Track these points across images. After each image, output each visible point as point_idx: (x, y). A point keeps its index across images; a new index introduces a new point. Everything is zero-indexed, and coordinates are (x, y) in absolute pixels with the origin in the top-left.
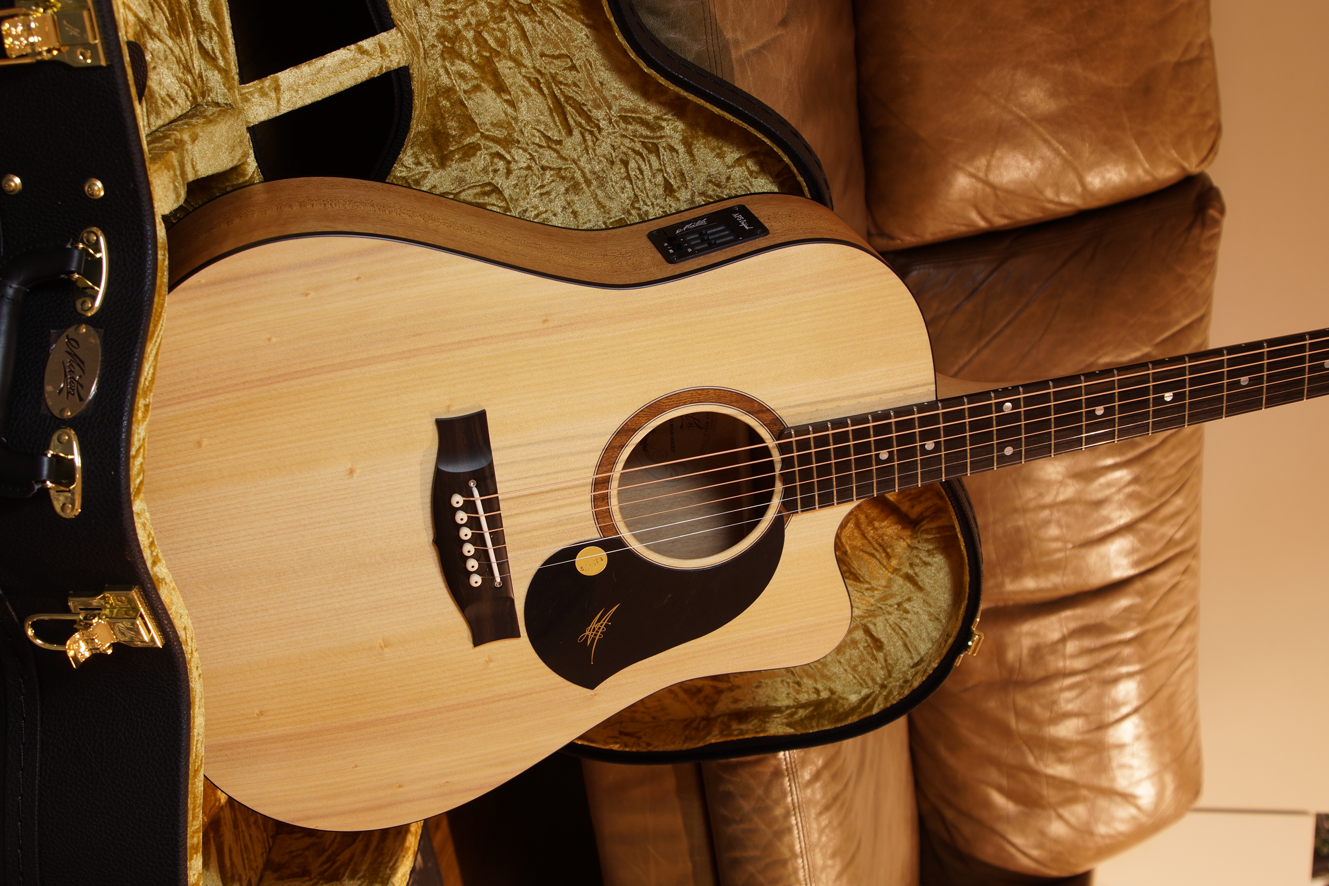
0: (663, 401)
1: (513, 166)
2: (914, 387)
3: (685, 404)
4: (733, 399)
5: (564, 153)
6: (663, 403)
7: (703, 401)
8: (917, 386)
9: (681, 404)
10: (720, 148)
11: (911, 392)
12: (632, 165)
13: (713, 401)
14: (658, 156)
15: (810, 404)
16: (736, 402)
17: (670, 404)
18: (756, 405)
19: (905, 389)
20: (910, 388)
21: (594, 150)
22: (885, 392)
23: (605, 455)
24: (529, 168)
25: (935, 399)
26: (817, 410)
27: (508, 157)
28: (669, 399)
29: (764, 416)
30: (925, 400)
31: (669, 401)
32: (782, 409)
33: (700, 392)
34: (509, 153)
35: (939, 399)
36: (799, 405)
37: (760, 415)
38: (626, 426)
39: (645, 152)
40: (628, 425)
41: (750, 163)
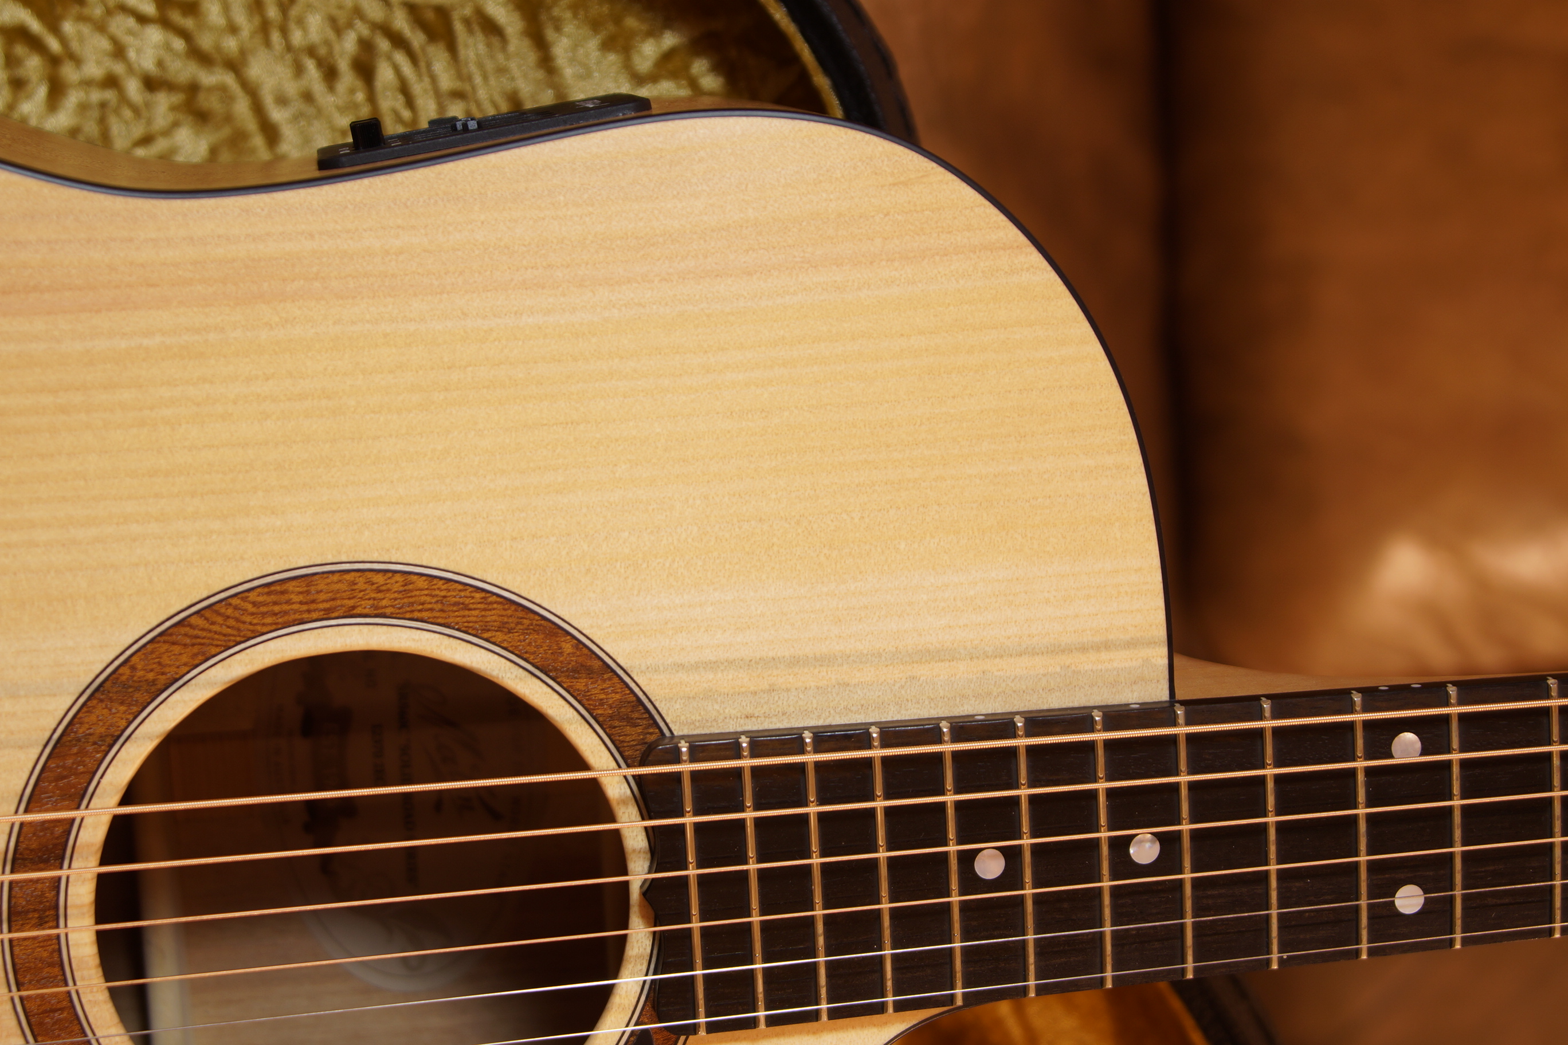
0: (252, 596)
1: (69, 73)
2: (1098, 647)
3: (327, 615)
4: (492, 617)
5: (206, 42)
6: (254, 604)
7: (388, 611)
8: (1107, 646)
9: (315, 615)
10: (618, 21)
11: (1087, 663)
12: (385, 74)
13: (425, 615)
14: (452, 47)
15: (750, 664)
16: (499, 629)
17: (277, 609)
18: (568, 647)
19: (1067, 650)
20: (1083, 649)
21: (284, 31)
22: (1000, 653)
23: (52, 765)
24: (111, 82)
25: (1164, 696)
26: (772, 690)
27: (54, 45)
28: (276, 593)
29: (596, 689)
30: (1133, 696)
31: (273, 598)
32: (656, 670)
33: (379, 579)
34: (54, 28)
35: (1180, 695)
36: (712, 666)
37: (580, 684)
38: (126, 671)
39: (417, 39)
40: (133, 668)
41: (700, 67)
